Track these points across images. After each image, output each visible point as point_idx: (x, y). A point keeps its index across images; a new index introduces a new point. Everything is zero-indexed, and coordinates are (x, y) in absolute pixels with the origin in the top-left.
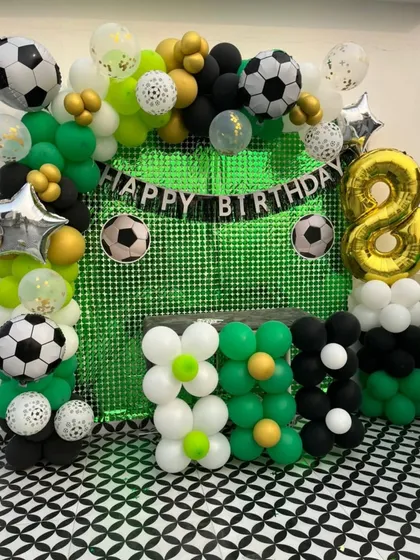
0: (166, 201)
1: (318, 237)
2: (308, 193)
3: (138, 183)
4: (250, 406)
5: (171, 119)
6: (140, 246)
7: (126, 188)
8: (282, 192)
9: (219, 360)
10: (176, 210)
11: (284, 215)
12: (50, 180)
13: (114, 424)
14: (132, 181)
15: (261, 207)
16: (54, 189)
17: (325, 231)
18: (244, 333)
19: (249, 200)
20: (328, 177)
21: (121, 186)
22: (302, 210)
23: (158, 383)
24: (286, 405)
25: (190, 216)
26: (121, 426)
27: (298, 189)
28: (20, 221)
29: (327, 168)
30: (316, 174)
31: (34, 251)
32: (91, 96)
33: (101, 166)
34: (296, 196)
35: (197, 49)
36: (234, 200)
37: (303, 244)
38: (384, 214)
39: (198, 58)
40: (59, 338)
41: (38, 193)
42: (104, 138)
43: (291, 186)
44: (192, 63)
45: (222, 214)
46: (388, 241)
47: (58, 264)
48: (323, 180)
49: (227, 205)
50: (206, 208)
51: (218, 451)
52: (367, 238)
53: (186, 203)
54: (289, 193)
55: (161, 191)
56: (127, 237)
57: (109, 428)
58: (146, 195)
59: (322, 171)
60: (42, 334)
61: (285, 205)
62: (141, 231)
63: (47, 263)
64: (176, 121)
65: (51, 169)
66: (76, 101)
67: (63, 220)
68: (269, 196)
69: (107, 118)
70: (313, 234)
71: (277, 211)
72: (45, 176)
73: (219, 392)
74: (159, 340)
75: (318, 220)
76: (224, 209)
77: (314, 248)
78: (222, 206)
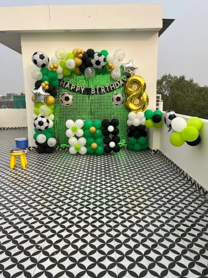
0: (77, 89)
1: (120, 100)
2: (117, 87)
3: (70, 84)
4: (91, 140)
5: (76, 69)
6: (70, 101)
7: (67, 86)
8: (109, 87)
9: (84, 128)
10: (80, 91)
11: (110, 94)
12: (46, 85)
13: (64, 147)
14: (68, 84)
15: (103, 92)
16: (47, 87)
17: (122, 98)
18: (90, 122)
19: (100, 89)
20: (123, 83)
21: (65, 85)
22: (115, 92)
23: (69, 133)
24: (100, 140)
25: (84, 94)
26: (65, 148)
27: (114, 86)
28: (40, 95)
29: (123, 80)
30: (119, 82)
31: (43, 101)
32: (56, 65)
33: (60, 80)
34: (113, 88)
35: (81, 53)
36: (96, 89)
37: (115, 102)
38: (135, 94)
39: (81, 55)
40: (48, 121)
41: (43, 88)
42: (59, 74)
43: (112, 85)
44: (80, 56)
45: (92, 93)
46: (137, 101)
47: (49, 105)
48: (121, 84)
49: (94, 90)
50: (88, 91)
51: (84, 150)
52: (132, 100)
53: (83, 90)
54: (111, 87)
55: (76, 87)
56: (67, 99)
57: (62, 148)
58: (72, 88)
59: (121, 81)
60: (44, 120)
61: (110, 91)
62: (71, 97)
63: (46, 104)
64: (78, 69)
65: (46, 82)
66: (52, 66)
67: (49, 94)
68: (106, 88)
69: (60, 70)
70: (118, 99)
71: (107, 92)
72: (45, 84)
73: (84, 136)
74: (69, 123)
75: (119, 95)
76: (93, 91)
77: (119, 103)
78: (92, 91)
